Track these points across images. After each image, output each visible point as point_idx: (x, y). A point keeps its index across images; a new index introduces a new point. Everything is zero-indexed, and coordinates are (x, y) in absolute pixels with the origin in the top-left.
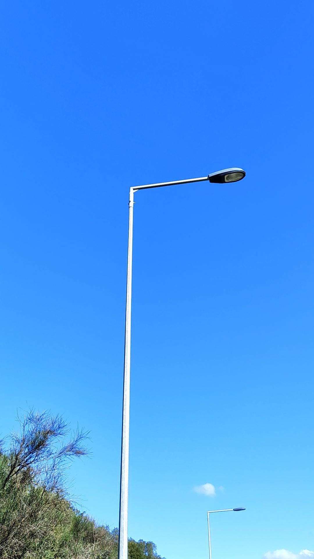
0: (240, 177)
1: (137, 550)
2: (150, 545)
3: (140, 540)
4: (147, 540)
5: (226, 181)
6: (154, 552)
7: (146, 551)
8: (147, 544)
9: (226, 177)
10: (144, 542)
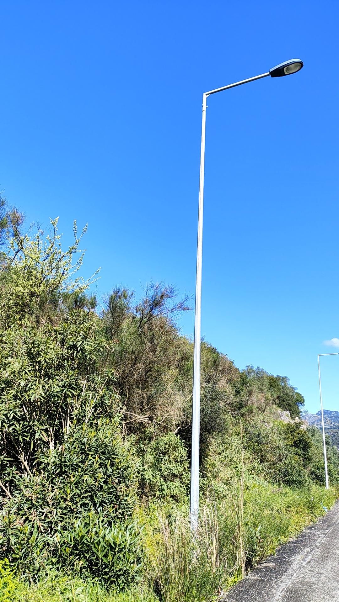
0: (299, 68)
1: (275, 382)
2: (285, 379)
3: (278, 375)
4: (282, 376)
5: (286, 73)
6: (288, 383)
7: (282, 383)
8: (283, 378)
9: (285, 69)
10: (280, 377)
